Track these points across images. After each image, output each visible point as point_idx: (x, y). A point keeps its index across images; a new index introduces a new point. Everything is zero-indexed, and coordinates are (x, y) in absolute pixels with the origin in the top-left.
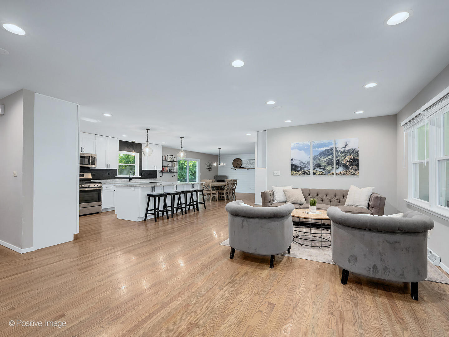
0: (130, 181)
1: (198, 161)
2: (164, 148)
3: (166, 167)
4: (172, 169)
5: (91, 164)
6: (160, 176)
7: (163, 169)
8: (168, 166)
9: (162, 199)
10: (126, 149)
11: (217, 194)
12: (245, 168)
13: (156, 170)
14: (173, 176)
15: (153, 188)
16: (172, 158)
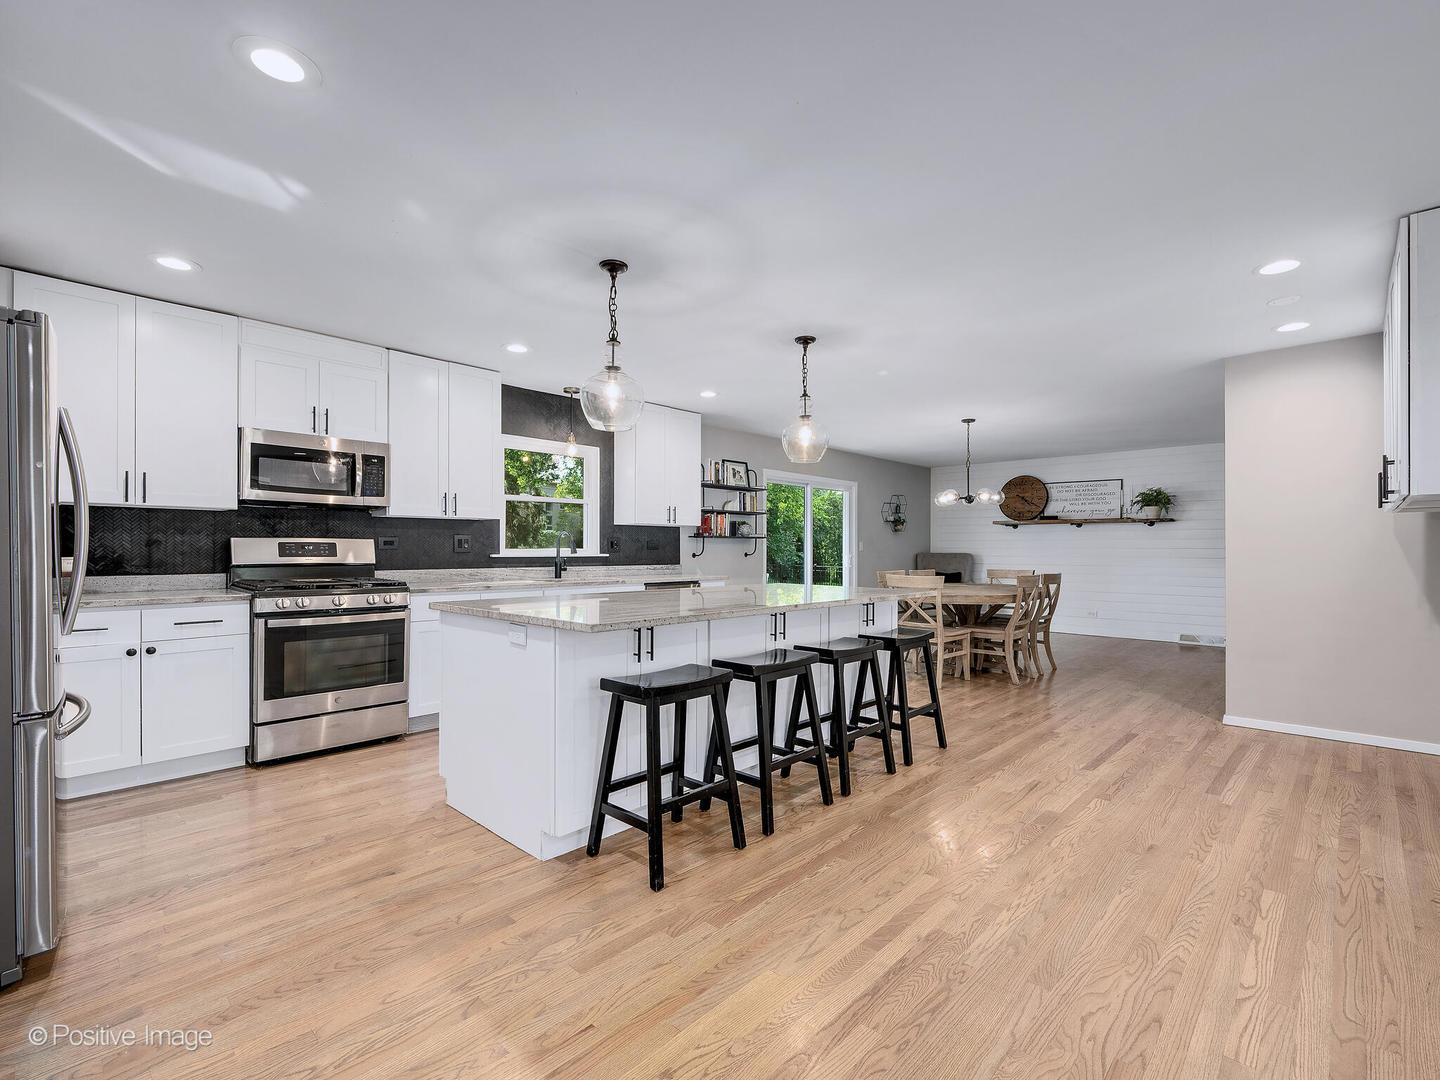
0: (558, 575)
1: (849, 489)
2: (713, 428)
3: (719, 513)
4: (744, 523)
5: (358, 490)
6: (694, 555)
7: (705, 521)
8: (728, 508)
9: (699, 710)
10: (544, 428)
11: (967, 644)
12: (1065, 521)
13: (672, 524)
14: (746, 555)
15: (644, 638)
16: (743, 474)
